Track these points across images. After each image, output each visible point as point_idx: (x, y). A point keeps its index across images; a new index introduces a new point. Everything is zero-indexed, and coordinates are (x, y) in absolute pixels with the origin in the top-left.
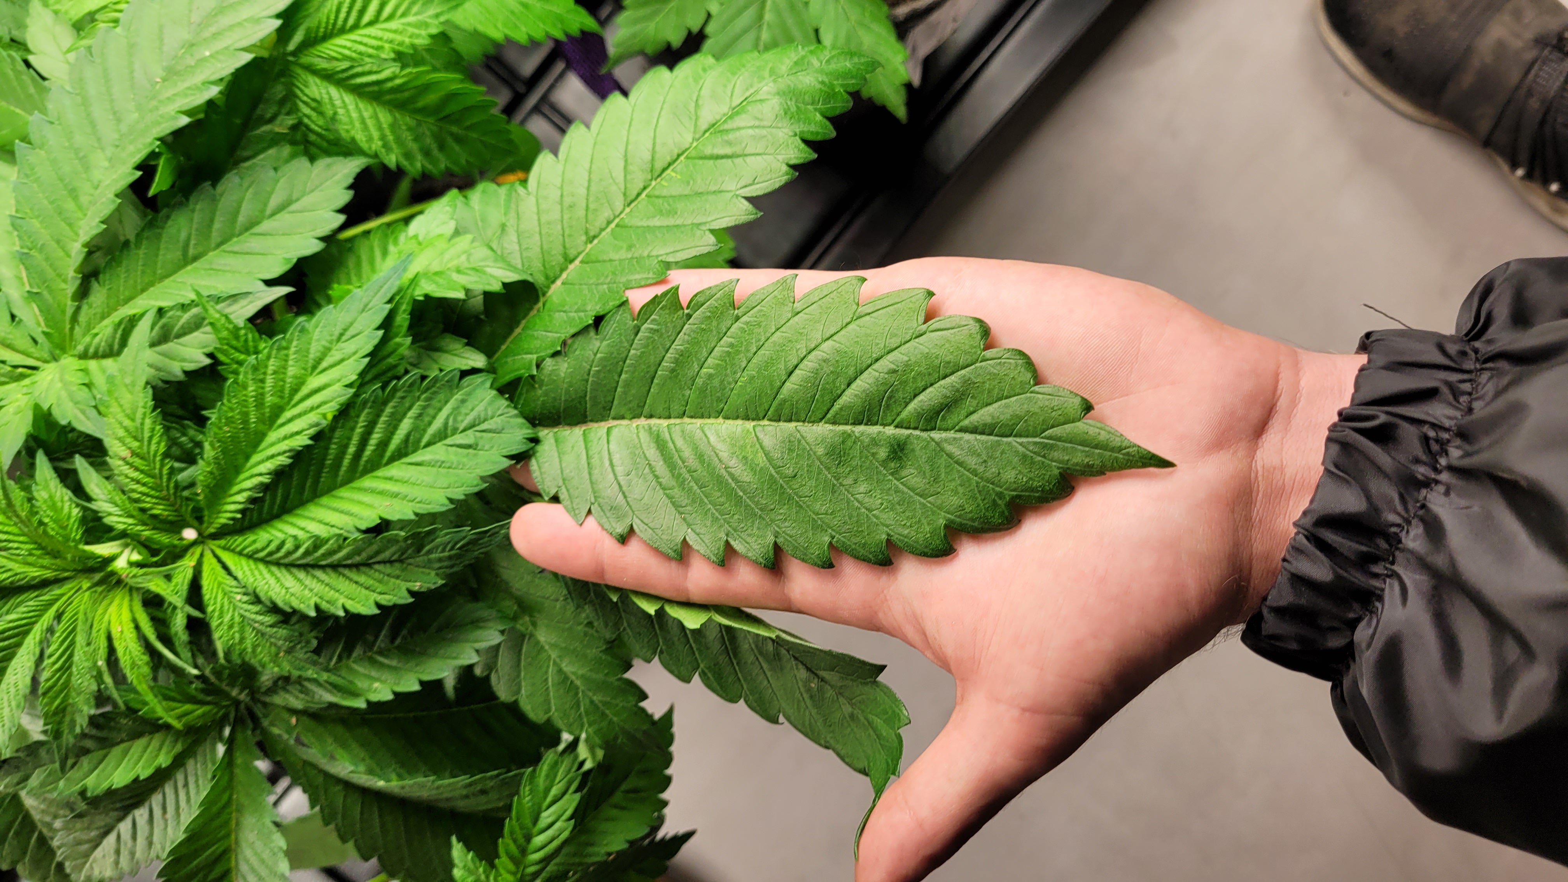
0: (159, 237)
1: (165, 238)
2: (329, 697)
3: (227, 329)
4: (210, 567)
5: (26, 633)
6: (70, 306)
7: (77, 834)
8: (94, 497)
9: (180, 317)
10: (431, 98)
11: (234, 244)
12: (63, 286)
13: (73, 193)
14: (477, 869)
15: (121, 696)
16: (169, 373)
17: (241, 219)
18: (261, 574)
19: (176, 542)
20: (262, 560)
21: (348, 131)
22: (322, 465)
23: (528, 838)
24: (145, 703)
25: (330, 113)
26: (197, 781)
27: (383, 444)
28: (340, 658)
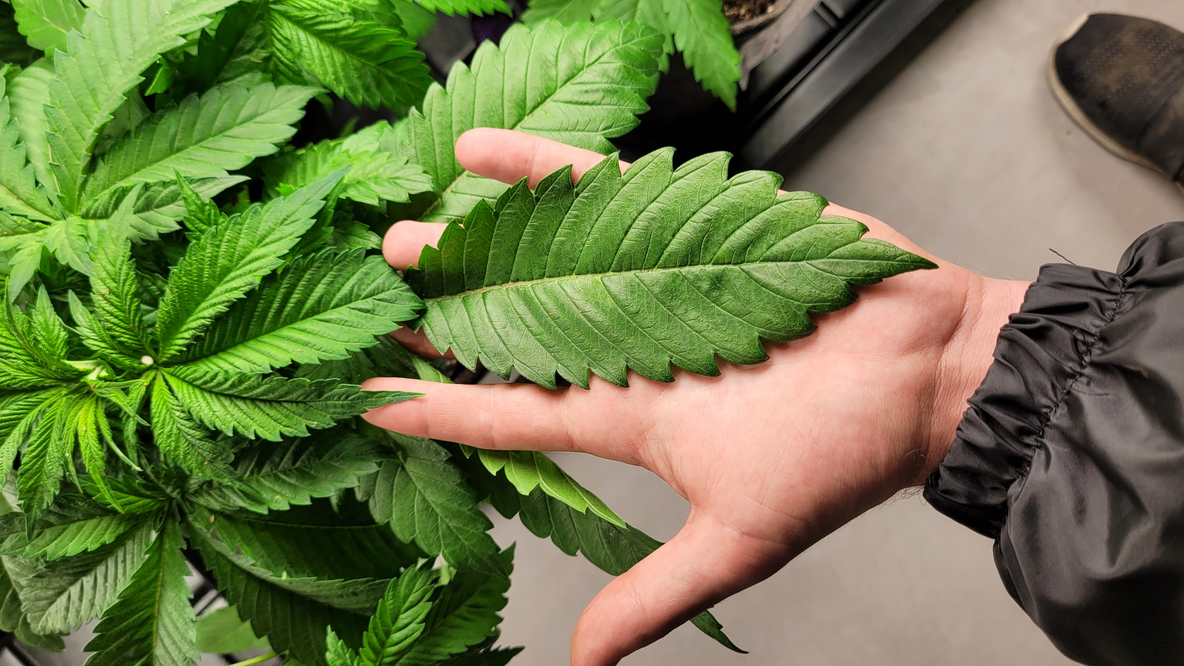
0: (153, 131)
1: (157, 132)
2: (241, 503)
3: (196, 204)
4: (159, 386)
5: (14, 426)
6: (80, 177)
7: (38, 591)
8: (79, 323)
9: (161, 192)
10: (375, 47)
11: (209, 142)
12: (78, 162)
13: (93, 92)
14: (345, 654)
15: (80, 483)
16: (147, 234)
17: (217, 124)
18: (196, 398)
19: (135, 365)
20: (199, 387)
21: (309, 65)
22: (252, 316)
23: (388, 634)
24: (98, 491)
25: (297, 50)
26: (133, 558)
27: (301, 303)
28: (252, 472)
